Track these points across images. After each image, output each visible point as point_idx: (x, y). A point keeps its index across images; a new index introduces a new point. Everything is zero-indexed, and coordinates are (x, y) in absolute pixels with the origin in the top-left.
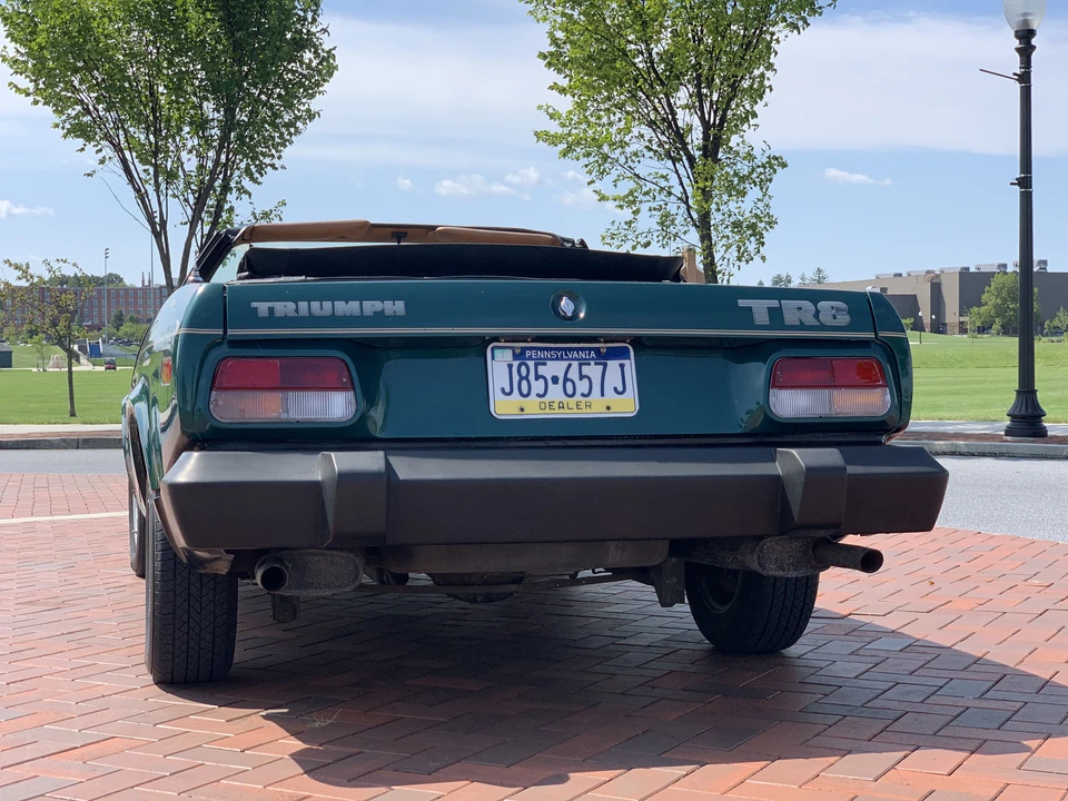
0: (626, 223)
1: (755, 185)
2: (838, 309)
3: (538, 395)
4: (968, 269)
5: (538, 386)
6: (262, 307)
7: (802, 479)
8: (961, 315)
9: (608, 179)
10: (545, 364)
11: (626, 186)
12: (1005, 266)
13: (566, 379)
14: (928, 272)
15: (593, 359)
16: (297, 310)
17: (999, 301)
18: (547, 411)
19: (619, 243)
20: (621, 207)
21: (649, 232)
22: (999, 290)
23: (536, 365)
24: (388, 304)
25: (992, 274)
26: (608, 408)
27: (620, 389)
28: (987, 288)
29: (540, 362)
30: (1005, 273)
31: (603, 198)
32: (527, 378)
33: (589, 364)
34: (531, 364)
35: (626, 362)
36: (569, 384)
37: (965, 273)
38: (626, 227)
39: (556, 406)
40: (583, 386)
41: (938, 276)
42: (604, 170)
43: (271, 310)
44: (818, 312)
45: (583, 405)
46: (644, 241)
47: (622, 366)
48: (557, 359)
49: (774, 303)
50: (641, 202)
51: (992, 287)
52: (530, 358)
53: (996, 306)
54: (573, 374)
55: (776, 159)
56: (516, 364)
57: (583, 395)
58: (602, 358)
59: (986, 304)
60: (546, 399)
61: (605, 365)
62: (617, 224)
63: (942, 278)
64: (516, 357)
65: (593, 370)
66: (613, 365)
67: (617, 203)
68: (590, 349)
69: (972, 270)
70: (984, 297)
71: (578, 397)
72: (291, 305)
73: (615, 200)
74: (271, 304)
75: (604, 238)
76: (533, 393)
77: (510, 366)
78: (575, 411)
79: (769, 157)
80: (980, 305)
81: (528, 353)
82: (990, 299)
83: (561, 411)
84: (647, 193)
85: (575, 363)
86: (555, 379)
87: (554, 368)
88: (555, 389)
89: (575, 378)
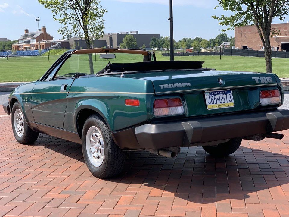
0: (65, 27)
1: (98, 17)
2: (270, 79)
3: (215, 103)
4: (119, 33)
5: (215, 101)
6: (161, 86)
7: (276, 120)
8: (117, 46)
9: (59, 15)
10: (216, 96)
11: (63, 17)
12: (128, 32)
13: (220, 99)
14: (108, 34)
15: (224, 94)
16: (169, 86)
17: (127, 42)
18: (218, 107)
19: (63, 33)
20: (61, 22)
21: (71, 30)
22: (127, 39)
23: (214, 96)
24: (187, 83)
25: (125, 35)
26: (229, 105)
27: (230, 101)
28: (124, 38)
29: (215, 95)
30: (128, 35)
31: (56, 20)
32: (213, 99)
33: (224, 95)
34: (213, 96)
35: (230, 94)
36: (221, 100)
37: (118, 34)
38: (65, 28)
39: (219, 106)
40: (223, 100)
41: (111, 35)
42: (57, 12)
43: (164, 87)
44: (267, 79)
45: (224, 105)
46: (70, 32)
47: (230, 95)
48: (218, 94)
49: (258, 78)
50: (66, 21)
51: (125, 38)
52: (213, 95)
53: (126, 43)
54: (221, 98)
55: (104, 10)
56: (210, 96)
57: (223, 102)
58: (226, 93)
59: (124, 43)
60: (217, 104)
61: (227, 95)
62: (62, 28)
63: (112, 35)
64: (210, 94)
65: (224, 96)
66: (228, 94)
67: (60, 21)
68: (223, 91)
69: (120, 34)
70: (123, 41)
71: (223, 103)
72: (167, 85)
73: (59, 20)
74: (163, 85)
75: (58, 31)
76: (214, 103)
77: (209, 97)
78: (223, 106)
79: (102, 10)
80: (122, 43)
81: (212, 93)
82: (125, 41)
83: (220, 107)
84: (68, 19)
85: (221, 95)
86: (218, 99)
87: (217, 97)
88: (218, 102)
89: (222, 99)
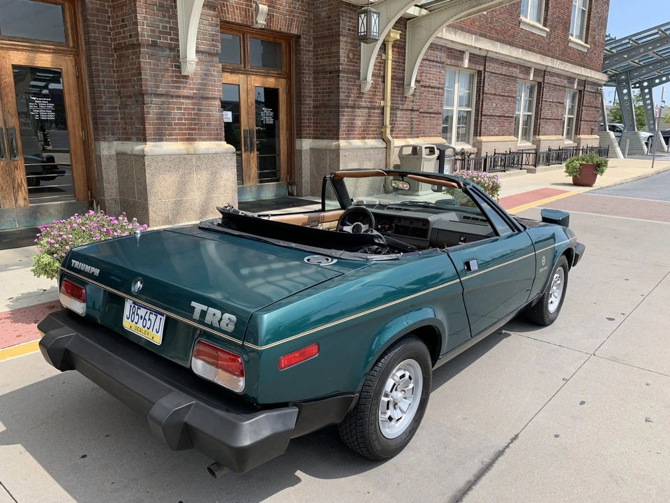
3: (136, 322)
5: (136, 318)
10: (140, 309)
13: (144, 319)
15: (154, 312)
18: (136, 331)
23: (138, 308)
24: (96, 270)
26: (153, 338)
27: (158, 331)
32: (134, 313)
33: (152, 314)
35: (162, 317)
36: (145, 321)
39: (139, 330)
40: (148, 324)
44: (221, 319)
45: (146, 333)
47: (161, 319)
48: (144, 308)
52: (137, 305)
56: (133, 305)
57: (147, 328)
60: (137, 325)
61: (157, 316)
64: (134, 302)
65: (153, 317)
72: (78, 263)
74: (75, 262)
76: (134, 321)
77: (131, 306)
78: (144, 334)
83: (140, 333)
85: (149, 312)
86: (142, 317)
87: (142, 312)
88: (141, 321)
89: (147, 319)
